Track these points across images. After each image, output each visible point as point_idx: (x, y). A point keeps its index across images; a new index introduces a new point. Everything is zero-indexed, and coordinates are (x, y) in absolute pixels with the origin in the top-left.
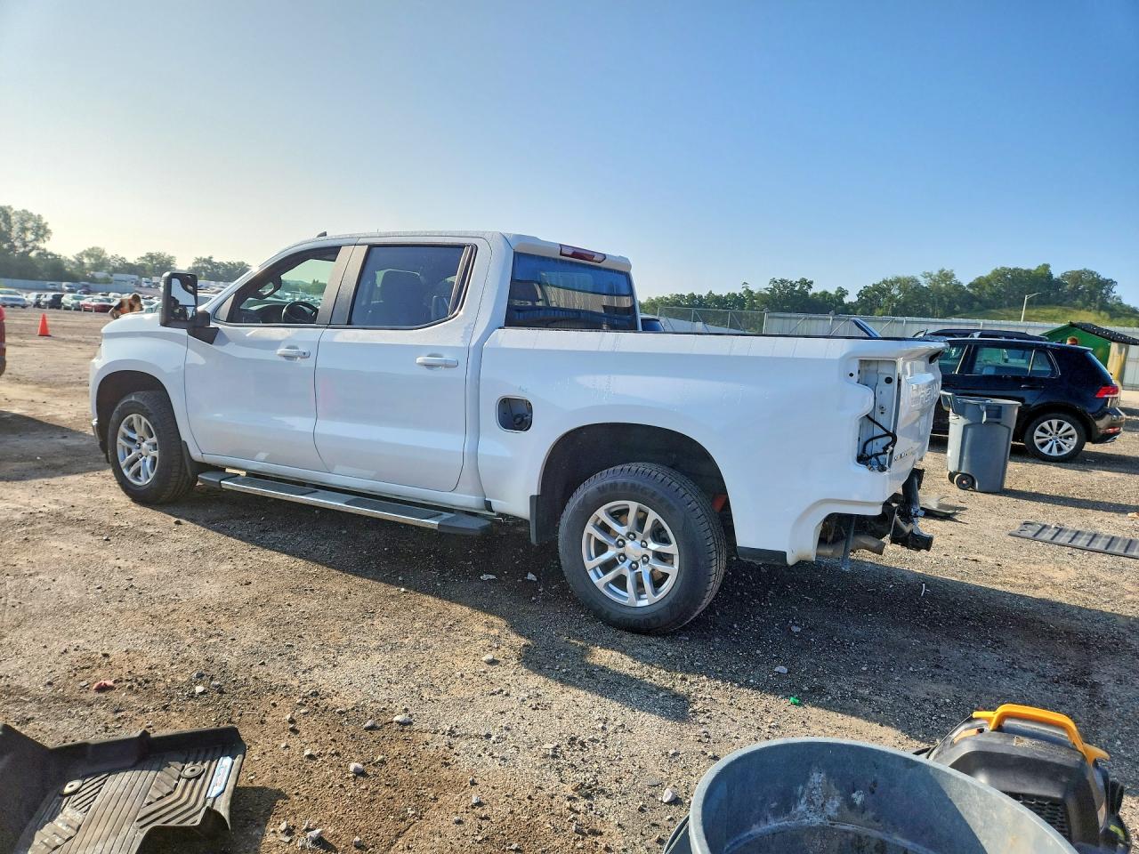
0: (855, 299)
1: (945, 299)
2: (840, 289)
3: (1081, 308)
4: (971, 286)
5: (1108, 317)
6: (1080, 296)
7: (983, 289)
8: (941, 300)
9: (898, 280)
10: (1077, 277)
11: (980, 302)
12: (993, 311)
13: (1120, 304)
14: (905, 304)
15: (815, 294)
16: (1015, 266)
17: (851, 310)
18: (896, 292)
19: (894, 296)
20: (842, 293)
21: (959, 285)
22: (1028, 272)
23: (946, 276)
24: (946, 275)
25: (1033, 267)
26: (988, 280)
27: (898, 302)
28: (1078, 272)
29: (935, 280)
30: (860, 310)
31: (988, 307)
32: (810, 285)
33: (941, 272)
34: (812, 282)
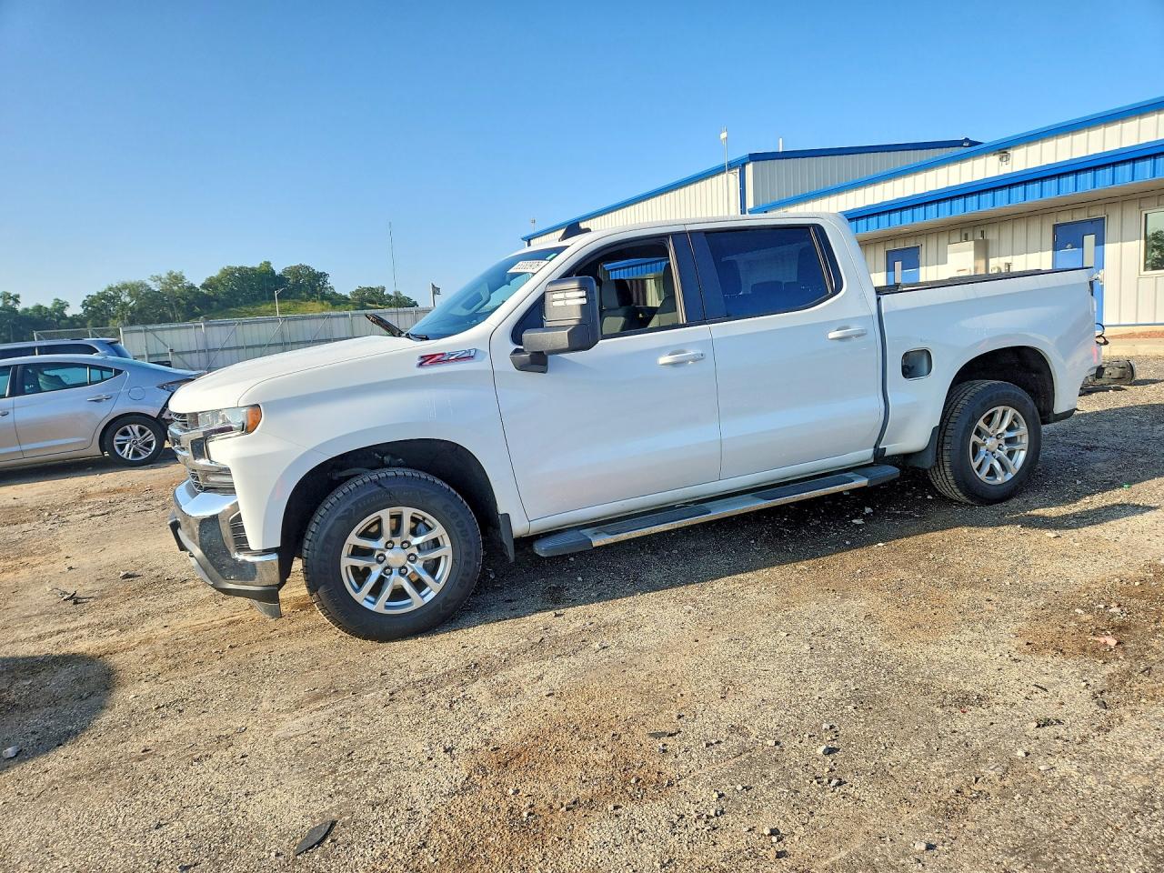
0: (80, 311)
1: (182, 302)
2: (57, 301)
3: (307, 300)
4: (204, 286)
5: (330, 306)
6: (303, 289)
7: (216, 288)
8: (178, 303)
9: (125, 287)
10: (296, 271)
11: (217, 300)
12: (232, 309)
13: (334, 293)
14: (141, 311)
15: (26, 310)
16: (240, 265)
17: (78, 323)
18: (128, 299)
19: (126, 304)
20: (61, 306)
21: (192, 287)
22: (253, 269)
23: (177, 279)
24: (176, 277)
25: (257, 265)
26: (219, 280)
27: (132, 309)
28: (295, 267)
29: (166, 283)
30: (90, 323)
31: (228, 307)
32: (16, 299)
33: (170, 274)
34: (18, 296)
